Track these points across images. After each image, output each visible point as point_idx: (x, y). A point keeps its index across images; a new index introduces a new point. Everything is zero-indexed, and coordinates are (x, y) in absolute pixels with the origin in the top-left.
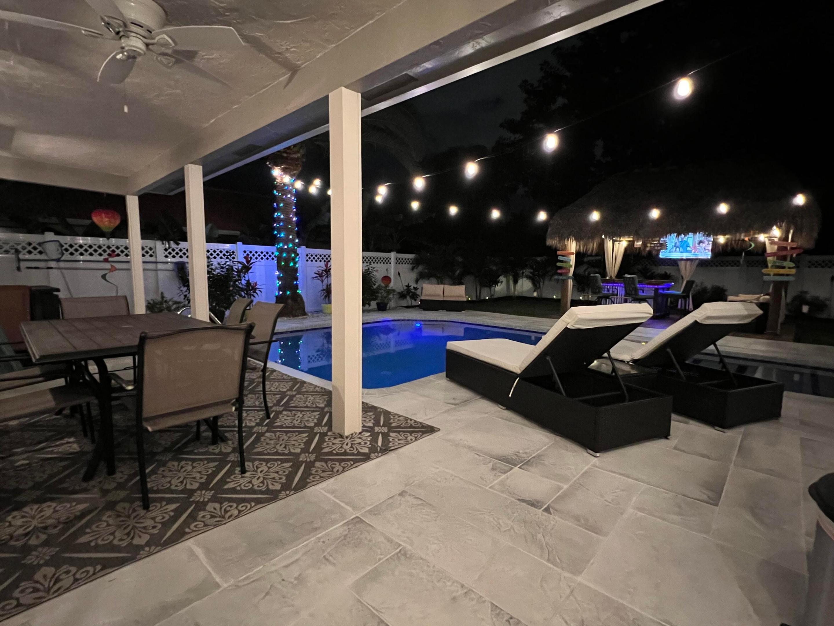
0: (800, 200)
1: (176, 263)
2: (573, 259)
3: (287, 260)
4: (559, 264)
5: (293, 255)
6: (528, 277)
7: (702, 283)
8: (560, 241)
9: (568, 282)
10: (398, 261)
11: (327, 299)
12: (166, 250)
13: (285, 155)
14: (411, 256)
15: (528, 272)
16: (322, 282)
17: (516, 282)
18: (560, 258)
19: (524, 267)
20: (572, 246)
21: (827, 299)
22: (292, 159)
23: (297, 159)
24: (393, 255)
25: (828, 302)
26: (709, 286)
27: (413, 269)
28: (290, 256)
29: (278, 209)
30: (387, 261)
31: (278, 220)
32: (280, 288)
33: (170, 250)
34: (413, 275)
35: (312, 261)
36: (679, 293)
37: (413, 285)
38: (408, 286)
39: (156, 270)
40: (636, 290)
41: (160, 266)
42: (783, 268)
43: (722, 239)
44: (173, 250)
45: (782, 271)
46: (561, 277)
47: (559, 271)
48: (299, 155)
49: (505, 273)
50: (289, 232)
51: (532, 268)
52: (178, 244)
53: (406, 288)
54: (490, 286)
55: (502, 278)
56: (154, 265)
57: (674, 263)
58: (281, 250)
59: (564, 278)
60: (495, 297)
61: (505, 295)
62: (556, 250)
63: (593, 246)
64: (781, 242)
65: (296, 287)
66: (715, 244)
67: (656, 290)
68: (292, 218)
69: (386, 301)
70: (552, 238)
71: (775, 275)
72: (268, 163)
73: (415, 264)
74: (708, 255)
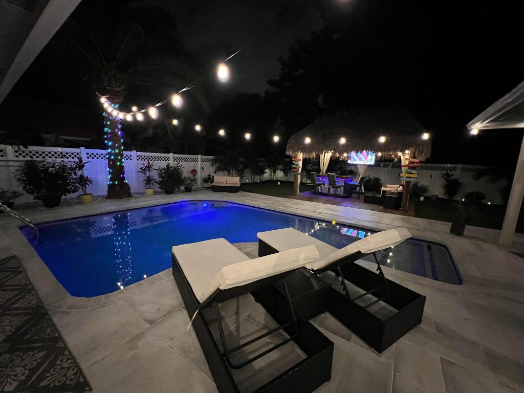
0: (426, 136)
1: (27, 161)
2: (301, 163)
3: (116, 160)
4: (293, 166)
5: (119, 158)
6: (281, 170)
7: (369, 176)
8: (293, 152)
9: (298, 177)
10: (203, 160)
11: (148, 185)
12: (16, 152)
13: (108, 88)
14: (212, 157)
15: (281, 167)
16: (145, 174)
17: (275, 172)
18: (294, 162)
19: (280, 164)
20: (301, 156)
21: (428, 186)
22: (115, 91)
23: (119, 92)
24: (199, 156)
25: (428, 188)
26: (372, 178)
27: (213, 165)
28: (117, 158)
29: (106, 126)
30: (196, 160)
31: (107, 133)
32: (111, 179)
33: (20, 152)
34: (213, 169)
35: (141, 160)
36: (357, 184)
37: (212, 174)
38: (209, 175)
39: (8, 166)
40: (335, 182)
41: (11, 164)
42: (411, 173)
43: (380, 154)
44: (23, 152)
45: (410, 175)
46: (294, 174)
47: (293, 170)
48: (120, 89)
49: (269, 167)
50: (114, 142)
51: (283, 165)
52: (27, 148)
53: (208, 176)
54: (260, 175)
55: (267, 170)
56: (6, 162)
57: (356, 165)
58: (110, 154)
59: (296, 174)
60: (263, 180)
61: (269, 179)
62: (292, 158)
63: (313, 155)
64: (411, 159)
65: (124, 178)
66: (376, 156)
67: (345, 181)
68: (117, 133)
69: (190, 186)
70: (289, 150)
71: (407, 177)
72: (97, 93)
73: (214, 162)
74: (372, 163)
